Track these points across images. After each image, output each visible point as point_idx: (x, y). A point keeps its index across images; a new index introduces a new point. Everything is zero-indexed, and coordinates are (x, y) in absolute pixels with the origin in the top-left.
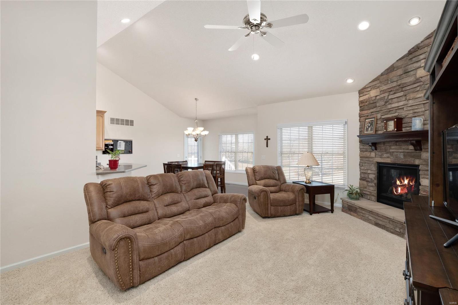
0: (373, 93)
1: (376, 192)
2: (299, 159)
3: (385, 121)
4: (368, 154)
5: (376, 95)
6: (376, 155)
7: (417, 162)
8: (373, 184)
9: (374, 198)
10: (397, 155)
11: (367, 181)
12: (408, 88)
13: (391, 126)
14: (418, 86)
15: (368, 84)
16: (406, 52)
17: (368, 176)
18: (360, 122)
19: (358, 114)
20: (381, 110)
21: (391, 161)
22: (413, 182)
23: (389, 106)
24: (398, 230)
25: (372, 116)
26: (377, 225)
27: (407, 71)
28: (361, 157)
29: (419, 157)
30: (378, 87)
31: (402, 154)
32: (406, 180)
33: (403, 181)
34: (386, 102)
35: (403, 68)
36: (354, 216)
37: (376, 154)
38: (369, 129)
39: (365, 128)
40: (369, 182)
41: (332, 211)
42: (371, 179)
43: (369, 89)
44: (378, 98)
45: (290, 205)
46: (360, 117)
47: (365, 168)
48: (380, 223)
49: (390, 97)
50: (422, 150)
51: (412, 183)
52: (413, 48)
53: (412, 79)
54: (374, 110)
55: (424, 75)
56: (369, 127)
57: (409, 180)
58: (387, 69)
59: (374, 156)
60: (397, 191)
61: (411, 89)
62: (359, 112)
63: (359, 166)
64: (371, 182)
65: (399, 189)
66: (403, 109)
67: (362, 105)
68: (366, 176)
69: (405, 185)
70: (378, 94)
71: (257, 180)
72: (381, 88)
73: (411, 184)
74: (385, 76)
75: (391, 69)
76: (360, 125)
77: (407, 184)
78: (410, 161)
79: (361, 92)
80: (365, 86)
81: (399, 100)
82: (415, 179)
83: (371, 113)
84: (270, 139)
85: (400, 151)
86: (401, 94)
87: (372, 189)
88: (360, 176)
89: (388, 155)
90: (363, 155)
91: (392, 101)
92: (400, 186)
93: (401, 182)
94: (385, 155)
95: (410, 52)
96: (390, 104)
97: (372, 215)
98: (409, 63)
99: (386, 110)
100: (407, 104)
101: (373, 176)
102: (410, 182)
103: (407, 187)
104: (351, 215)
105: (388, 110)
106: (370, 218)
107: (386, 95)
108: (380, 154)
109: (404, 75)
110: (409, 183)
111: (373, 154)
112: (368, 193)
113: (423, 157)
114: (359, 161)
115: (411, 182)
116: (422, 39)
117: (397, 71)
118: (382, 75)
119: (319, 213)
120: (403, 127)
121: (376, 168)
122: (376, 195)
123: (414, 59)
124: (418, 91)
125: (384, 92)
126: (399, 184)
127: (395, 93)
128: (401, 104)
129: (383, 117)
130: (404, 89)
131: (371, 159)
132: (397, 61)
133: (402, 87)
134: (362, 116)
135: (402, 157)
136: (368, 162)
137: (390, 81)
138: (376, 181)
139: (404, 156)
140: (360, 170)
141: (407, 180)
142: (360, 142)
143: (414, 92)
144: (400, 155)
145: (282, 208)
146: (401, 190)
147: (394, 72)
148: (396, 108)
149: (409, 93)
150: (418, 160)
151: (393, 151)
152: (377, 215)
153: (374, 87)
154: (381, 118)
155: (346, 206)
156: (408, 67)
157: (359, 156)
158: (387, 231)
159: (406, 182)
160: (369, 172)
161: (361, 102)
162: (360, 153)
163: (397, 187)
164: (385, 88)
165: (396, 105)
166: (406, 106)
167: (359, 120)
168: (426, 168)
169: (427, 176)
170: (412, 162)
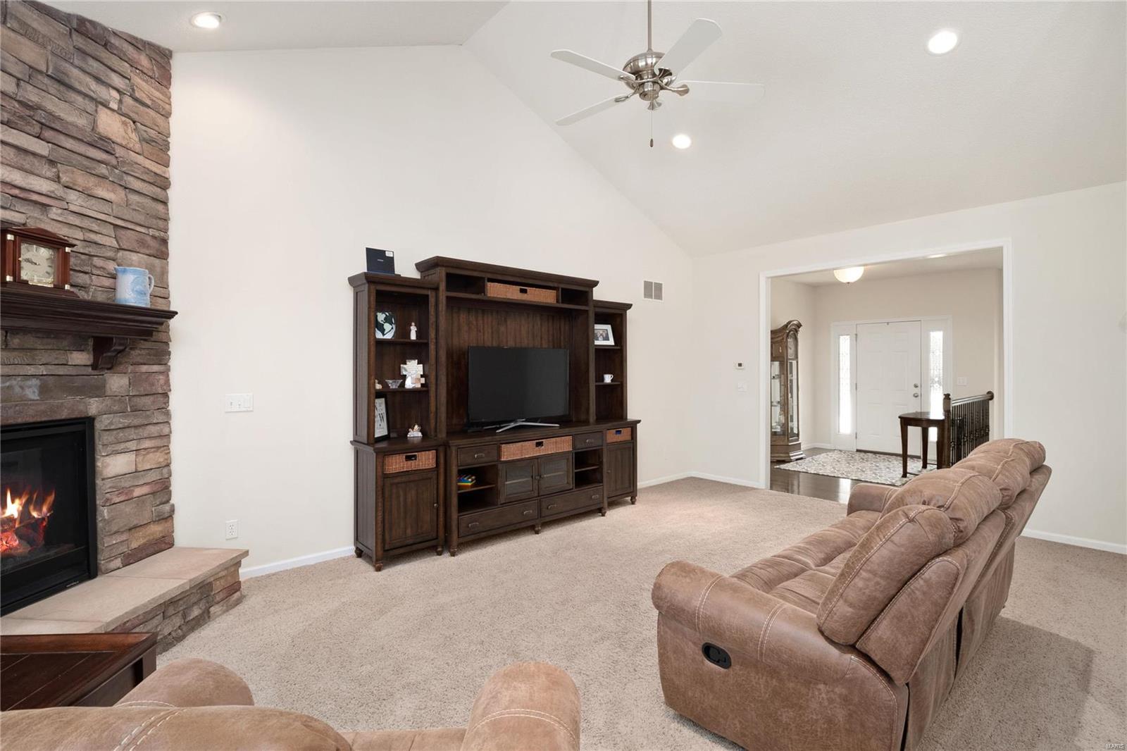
7: (93, 406)
10: (9, 387)
22: (45, 509)
29: (100, 391)
31: (35, 382)
32: (13, 501)
51: (40, 510)
57: (24, 501)
61: (79, 154)
69: (10, 519)
73: (35, 514)
77: (16, 515)
78: (67, 407)
82: (53, 496)
85: (31, 370)
102: (31, 508)
103: (17, 526)
110: (25, 513)
113: (110, 388)
115: (35, 509)
130: (49, 134)
133: (41, 122)
135: (32, 393)
139: (44, 390)
141: (17, 501)
143: (88, 172)
144: (22, 387)
150: (97, 399)
159: (13, 509)
168: (126, 422)
169: (122, 446)
170: (81, 407)
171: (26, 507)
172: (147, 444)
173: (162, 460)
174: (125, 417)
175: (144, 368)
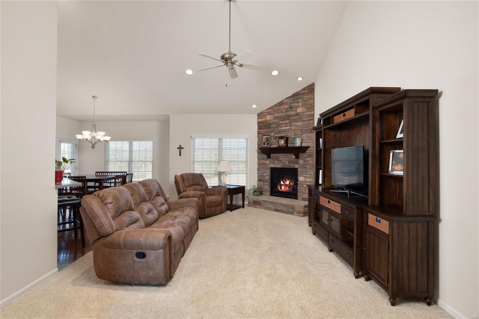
0: (269, 118)
1: (269, 189)
2: (217, 167)
3: (278, 139)
4: (264, 162)
5: (271, 119)
6: (270, 163)
7: (296, 166)
8: (268, 183)
9: (268, 194)
10: (284, 162)
11: (263, 182)
12: (292, 118)
13: (282, 142)
14: (298, 118)
15: (265, 110)
16: (291, 95)
17: (264, 178)
18: (258, 137)
19: (257, 132)
20: (274, 131)
21: (281, 166)
22: (293, 183)
23: (280, 129)
24: (290, 211)
25: (267, 134)
26: (276, 210)
27: (291, 107)
28: (258, 164)
29: (298, 163)
30: (272, 114)
33: (285, 182)
34: (277, 126)
35: (289, 105)
36: (258, 208)
37: (270, 161)
38: (266, 143)
39: (263, 142)
40: (265, 182)
41: (243, 207)
42: (267, 180)
43: (265, 114)
44: (272, 121)
45: (219, 206)
46: (258, 133)
47: (262, 172)
48: (278, 208)
49: (280, 122)
50: (299, 159)
51: (292, 183)
52: (295, 93)
53: (294, 113)
54: (269, 130)
55: (301, 112)
56: (266, 142)
58: (279, 103)
59: (269, 163)
60: (281, 188)
61: (294, 119)
62: (258, 130)
63: (257, 171)
64: (267, 182)
65: (283, 187)
66: (289, 132)
67: (260, 125)
68: (263, 178)
69: (287, 184)
70: (272, 119)
71: (186, 187)
72: (274, 115)
73: (291, 184)
74: (277, 107)
75: (281, 104)
76: (258, 140)
77: (288, 184)
78: (293, 166)
79: (259, 115)
80: (263, 111)
81: (286, 126)
83: (267, 132)
84: (183, 148)
85: (287, 159)
86: (287, 121)
87: (267, 187)
88: (258, 178)
89: (279, 162)
90: (260, 162)
91: (281, 125)
92: (283, 185)
93: (284, 183)
94: (276, 162)
95: (294, 95)
96: (281, 127)
97: (272, 205)
98: (293, 102)
99: (278, 131)
100: (291, 129)
101: (267, 177)
103: (289, 186)
104: (256, 208)
105: (279, 131)
106: (271, 206)
107: (278, 120)
108: (273, 161)
109: (289, 109)
111: (268, 162)
112: (265, 190)
114: (257, 167)
116: (300, 89)
117: (285, 105)
118: (275, 106)
119: (235, 209)
120: (289, 143)
121: (270, 172)
122: (270, 191)
123: (296, 100)
124: (298, 121)
125: (276, 118)
126: (283, 184)
127: (284, 120)
128: (288, 128)
129: (276, 135)
130: (289, 118)
131: (266, 166)
132: (285, 99)
133: (288, 117)
134: (260, 133)
135: (287, 163)
136: (264, 167)
137: (281, 111)
138: (269, 181)
139: (289, 162)
140: (258, 174)
142: (258, 153)
143: (295, 121)
144: (286, 162)
145: (214, 208)
146: (284, 188)
147: (283, 106)
148: (285, 130)
149: (292, 122)
151: (282, 159)
152: (276, 203)
153: (269, 114)
154: (274, 136)
155: (252, 201)
156: (292, 104)
157: (258, 163)
158: (283, 213)
159: (288, 182)
160: (265, 174)
161: (259, 123)
162: (258, 161)
163: (281, 185)
164: (277, 115)
165: (284, 128)
166: (290, 130)
167: (258, 136)
168: (302, 170)
169: (302, 175)
170: (294, 166)
171: (290, 182)
172: (308, 176)
173: (311, 180)
174: (302, 169)
175: (307, 159)
